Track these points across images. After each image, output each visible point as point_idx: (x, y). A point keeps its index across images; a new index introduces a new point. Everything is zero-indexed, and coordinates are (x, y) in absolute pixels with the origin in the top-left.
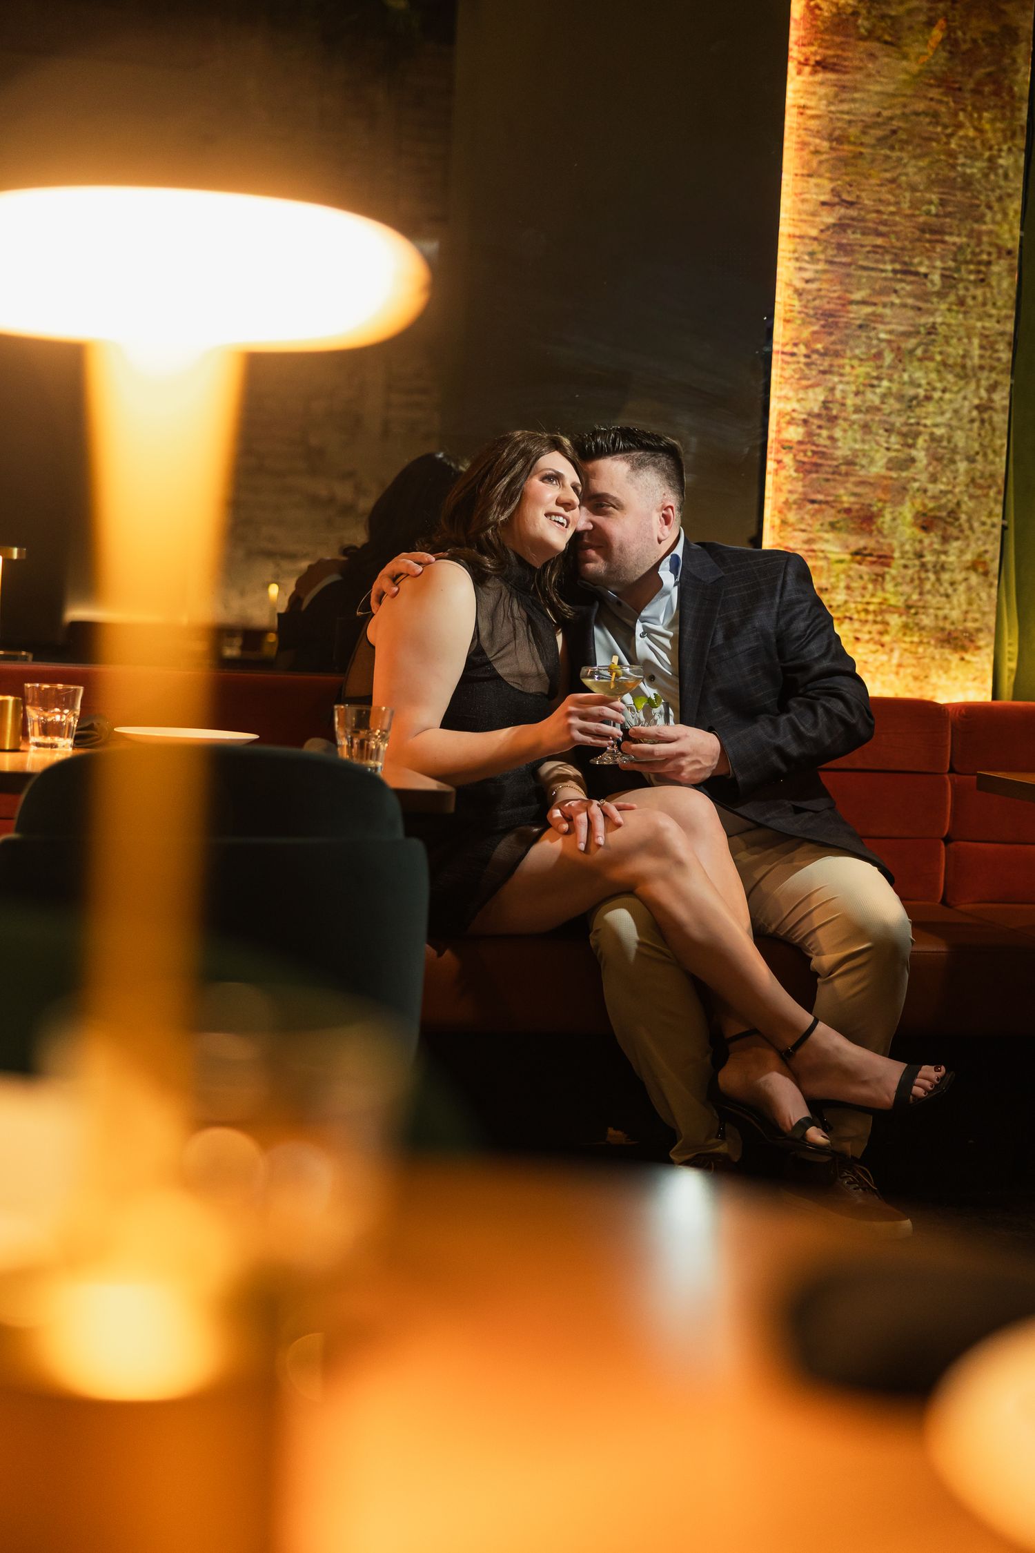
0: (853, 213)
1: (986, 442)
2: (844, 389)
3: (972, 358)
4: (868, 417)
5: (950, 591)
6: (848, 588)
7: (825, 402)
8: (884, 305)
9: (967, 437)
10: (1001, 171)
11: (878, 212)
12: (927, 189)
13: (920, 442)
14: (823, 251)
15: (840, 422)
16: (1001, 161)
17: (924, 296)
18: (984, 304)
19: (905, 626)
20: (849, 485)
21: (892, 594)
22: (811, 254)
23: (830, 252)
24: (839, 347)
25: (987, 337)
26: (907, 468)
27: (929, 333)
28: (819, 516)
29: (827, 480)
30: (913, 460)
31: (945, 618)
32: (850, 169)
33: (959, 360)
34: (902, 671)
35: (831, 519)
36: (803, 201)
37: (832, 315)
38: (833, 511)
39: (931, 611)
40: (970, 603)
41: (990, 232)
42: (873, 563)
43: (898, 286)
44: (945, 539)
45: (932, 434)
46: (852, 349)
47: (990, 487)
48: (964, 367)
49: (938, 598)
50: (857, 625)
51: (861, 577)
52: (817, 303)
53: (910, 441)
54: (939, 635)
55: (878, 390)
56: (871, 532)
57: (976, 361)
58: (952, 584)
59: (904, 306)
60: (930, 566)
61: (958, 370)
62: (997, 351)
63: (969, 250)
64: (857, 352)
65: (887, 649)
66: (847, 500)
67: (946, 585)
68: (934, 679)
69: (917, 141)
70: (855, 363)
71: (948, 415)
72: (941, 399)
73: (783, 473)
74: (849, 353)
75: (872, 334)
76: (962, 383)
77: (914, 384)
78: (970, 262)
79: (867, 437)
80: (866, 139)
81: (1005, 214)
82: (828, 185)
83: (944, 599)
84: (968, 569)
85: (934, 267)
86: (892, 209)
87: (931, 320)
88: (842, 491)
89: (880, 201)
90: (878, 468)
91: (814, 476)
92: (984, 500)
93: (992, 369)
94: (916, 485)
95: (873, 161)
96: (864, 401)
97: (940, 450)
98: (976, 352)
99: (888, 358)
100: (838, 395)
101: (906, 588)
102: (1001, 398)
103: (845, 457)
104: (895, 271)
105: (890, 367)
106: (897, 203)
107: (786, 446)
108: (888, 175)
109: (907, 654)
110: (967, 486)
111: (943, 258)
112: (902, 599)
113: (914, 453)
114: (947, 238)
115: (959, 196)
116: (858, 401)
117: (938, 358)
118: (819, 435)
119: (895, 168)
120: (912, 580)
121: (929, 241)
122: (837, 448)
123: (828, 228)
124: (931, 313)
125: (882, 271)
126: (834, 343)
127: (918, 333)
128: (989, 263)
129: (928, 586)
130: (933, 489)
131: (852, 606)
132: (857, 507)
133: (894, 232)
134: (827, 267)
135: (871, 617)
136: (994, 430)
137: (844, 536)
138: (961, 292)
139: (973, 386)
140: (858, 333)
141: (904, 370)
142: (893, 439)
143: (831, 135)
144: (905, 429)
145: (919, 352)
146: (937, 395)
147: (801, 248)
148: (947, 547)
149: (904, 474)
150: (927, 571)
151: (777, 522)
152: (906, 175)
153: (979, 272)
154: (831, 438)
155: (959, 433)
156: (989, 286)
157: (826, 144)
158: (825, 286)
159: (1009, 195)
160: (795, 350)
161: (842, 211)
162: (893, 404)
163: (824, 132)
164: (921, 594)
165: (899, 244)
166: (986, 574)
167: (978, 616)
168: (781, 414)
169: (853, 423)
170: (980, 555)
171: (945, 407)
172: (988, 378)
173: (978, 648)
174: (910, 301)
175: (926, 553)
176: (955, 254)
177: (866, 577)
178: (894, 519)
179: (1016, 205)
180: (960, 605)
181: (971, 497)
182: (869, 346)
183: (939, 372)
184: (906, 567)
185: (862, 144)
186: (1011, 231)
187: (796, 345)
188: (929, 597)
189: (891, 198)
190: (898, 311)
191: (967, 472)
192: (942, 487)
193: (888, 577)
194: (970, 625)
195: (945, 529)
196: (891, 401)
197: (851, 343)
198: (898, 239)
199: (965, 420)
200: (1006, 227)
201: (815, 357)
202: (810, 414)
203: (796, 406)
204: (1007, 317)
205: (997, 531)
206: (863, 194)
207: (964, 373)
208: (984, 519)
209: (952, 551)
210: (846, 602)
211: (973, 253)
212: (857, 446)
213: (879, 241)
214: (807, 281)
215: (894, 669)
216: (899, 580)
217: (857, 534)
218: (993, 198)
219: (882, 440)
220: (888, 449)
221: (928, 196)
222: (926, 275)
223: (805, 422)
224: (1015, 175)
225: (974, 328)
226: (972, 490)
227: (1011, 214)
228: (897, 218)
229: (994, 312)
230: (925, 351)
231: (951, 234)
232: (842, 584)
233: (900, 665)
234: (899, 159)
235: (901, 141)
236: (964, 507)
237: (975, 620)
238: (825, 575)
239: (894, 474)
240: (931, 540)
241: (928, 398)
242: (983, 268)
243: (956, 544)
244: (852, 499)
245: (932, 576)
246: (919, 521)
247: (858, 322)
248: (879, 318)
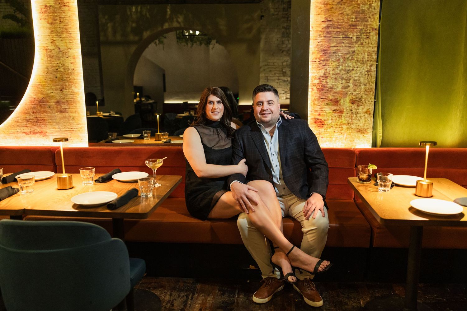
0: (331, 23)
1: (369, 80)
2: (330, 69)
3: (365, 58)
4: (336, 76)
5: (360, 119)
6: (332, 119)
7: (324, 73)
8: (340, 47)
9: (364, 79)
10: (373, 7)
11: (338, 22)
12: (352, 14)
13: (351, 81)
14: (323, 34)
15: (329, 78)
16: (373, 5)
17: (351, 43)
18: (368, 44)
19: (348, 128)
20: (331, 94)
21: (344, 120)
22: (320, 35)
23: (325, 34)
24: (328, 59)
25: (369, 52)
26: (347, 88)
27: (353, 53)
28: (323, 102)
29: (325, 93)
30: (349, 86)
31: (359, 126)
32: (330, 12)
33: (361, 59)
34: (347, 139)
35: (327, 103)
36: (317, 21)
37: (326, 51)
38: (327, 100)
39: (355, 124)
40: (365, 122)
41: (370, 24)
42: (339, 113)
43: (344, 41)
44: (358, 106)
45: (354, 79)
46: (331, 59)
47: (371, 92)
48: (363, 61)
49: (357, 121)
50: (334, 128)
51: (335, 117)
52: (322, 48)
53: (348, 81)
54: (357, 130)
55: (339, 69)
56: (338, 105)
57: (366, 59)
58: (360, 117)
59: (346, 46)
60: (354, 113)
61: (361, 62)
62: (372, 56)
63: (364, 30)
64: (333, 59)
65: (342, 134)
66: (331, 97)
67: (359, 117)
68: (355, 141)
69: (348, 2)
70: (332, 62)
71: (359, 74)
72: (356, 70)
73: (313, 92)
74: (330, 60)
75: (337, 54)
76: (362, 65)
77: (348, 66)
78: (364, 33)
79: (336, 81)
80: (334, 3)
81: (374, 19)
82: (324, 17)
83: (358, 121)
84: (365, 113)
85: (354, 35)
86: (342, 21)
87: (353, 49)
88: (329, 95)
89: (338, 19)
90: (339, 89)
91: (322, 92)
92: (369, 95)
93: (371, 61)
94: (350, 92)
95: (336, 9)
96: (335, 72)
97: (357, 83)
98: (366, 57)
99: (342, 60)
100: (328, 71)
101: (348, 119)
102: (374, 68)
103: (330, 87)
104: (343, 37)
105: (342, 63)
106: (343, 19)
107: (314, 85)
108: (340, 12)
109: (348, 135)
110: (364, 92)
111: (356, 33)
112: (347, 121)
113: (349, 84)
114: (358, 27)
115: (361, 15)
116: (333, 72)
117: (356, 59)
118: (323, 81)
119: (342, 10)
120: (349, 117)
121: (353, 28)
122: (328, 84)
123: (324, 28)
124: (353, 47)
125: (339, 38)
126: (326, 58)
127: (350, 53)
128: (370, 33)
129: (354, 118)
130: (354, 93)
131: (333, 124)
132: (334, 99)
133: (342, 27)
134: (324, 38)
135: (338, 126)
136: (372, 77)
137: (330, 106)
138: (362, 41)
139: (365, 65)
140: (333, 54)
141: (346, 63)
142: (343, 81)
143: (324, 3)
144: (346, 78)
145: (350, 58)
146: (355, 69)
147: (317, 34)
148: (359, 108)
149: (346, 90)
150: (353, 114)
151: (312, 104)
152: (346, 11)
153: (367, 35)
154: (326, 82)
155: (362, 78)
156: (370, 39)
157: (323, 6)
158: (324, 43)
159: (375, 14)
160: (316, 60)
161: (328, 23)
162: (343, 72)
163: (323, 3)
164: (352, 120)
165: (344, 30)
166: (370, 114)
167: (367, 125)
168: (313, 77)
169: (332, 78)
170: (368, 109)
171: (358, 72)
172: (370, 63)
173: (368, 133)
174: (347, 45)
175: (353, 109)
176: (360, 31)
177: (337, 117)
178: (344, 102)
179: (377, 16)
180: (363, 122)
181: (365, 95)
182: (336, 58)
183: (356, 63)
184: (347, 113)
185: (333, 5)
186: (376, 23)
187: (316, 59)
188: (354, 121)
189: (341, 18)
190: (344, 48)
191: (364, 88)
192: (357, 93)
193: (342, 116)
194: (365, 127)
195: (358, 103)
196: (343, 71)
197: (331, 57)
198: (344, 29)
199: (364, 75)
200: (375, 22)
201: (321, 62)
202: (320, 76)
203: (317, 74)
204: (375, 47)
205: (373, 103)
206: (334, 18)
207: (363, 63)
208: (369, 100)
209: (360, 109)
210: (331, 123)
211: (365, 31)
212: (333, 84)
213: (338, 30)
214: (319, 42)
215: (345, 139)
216: (346, 117)
217: (334, 106)
218: (371, 15)
219: (340, 82)
220: (342, 84)
221: (352, 16)
222: (352, 38)
223: (319, 78)
224: (377, 8)
225: (366, 50)
226: (366, 93)
227: (376, 19)
228: (343, 23)
229: (371, 45)
230: (352, 58)
231: (359, 26)
232: (330, 119)
233: (346, 138)
234: (344, 8)
235: (344, 3)
236: (363, 97)
237: (367, 126)
238: (325, 117)
239: (344, 90)
240: (355, 106)
241: (353, 70)
242: (368, 34)
243: (361, 107)
244: (332, 97)
245: (355, 115)
246: (351, 102)
247: (333, 52)
248: (339, 50)
